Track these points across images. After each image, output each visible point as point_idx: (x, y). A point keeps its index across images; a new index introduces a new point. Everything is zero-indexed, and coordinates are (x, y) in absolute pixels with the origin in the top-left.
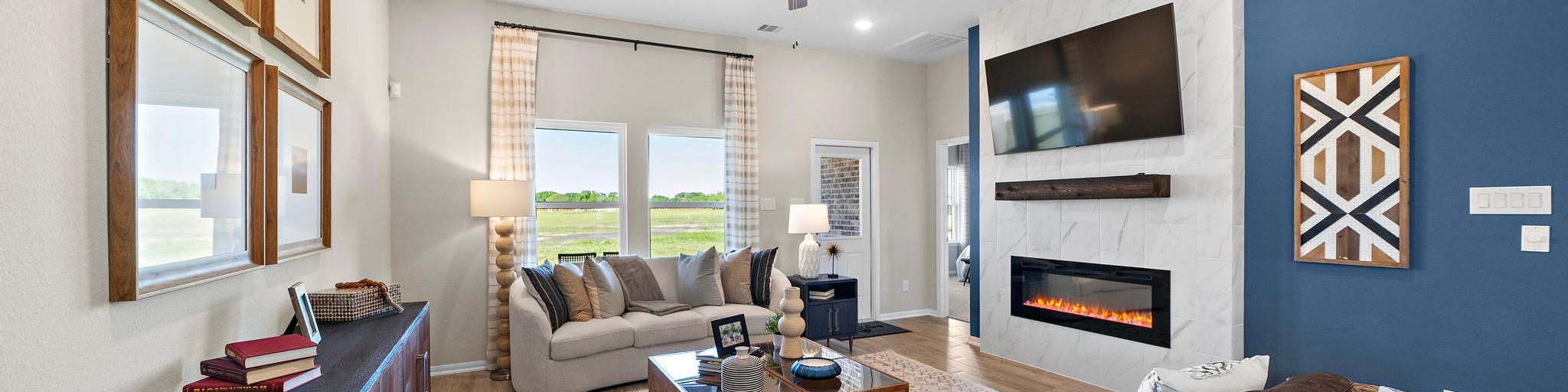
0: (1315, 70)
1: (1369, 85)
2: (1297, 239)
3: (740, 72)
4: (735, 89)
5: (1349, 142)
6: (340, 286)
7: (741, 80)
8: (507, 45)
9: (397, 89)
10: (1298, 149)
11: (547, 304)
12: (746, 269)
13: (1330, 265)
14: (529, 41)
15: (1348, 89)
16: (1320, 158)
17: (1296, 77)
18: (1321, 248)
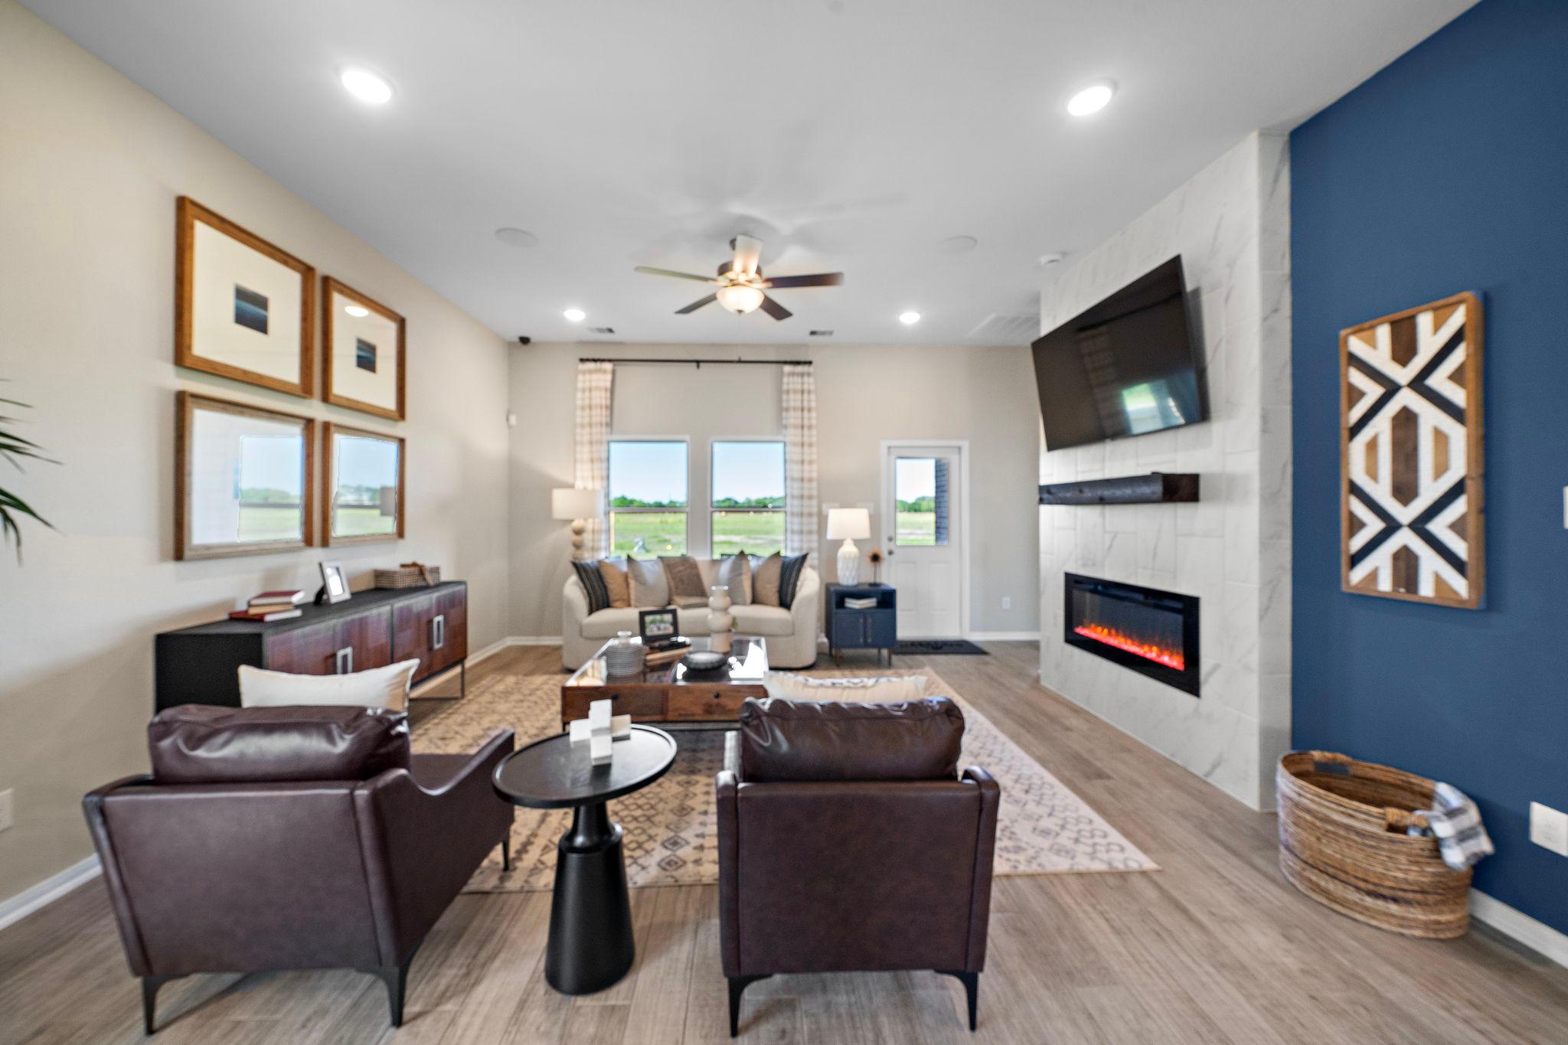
0: (1363, 324)
1: (1429, 339)
2: (1344, 561)
3: (798, 380)
4: (792, 396)
5: (1406, 421)
6: (403, 566)
7: (799, 387)
8: (587, 376)
9: (513, 419)
10: (1345, 434)
11: (588, 593)
12: (775, 571)
13: (1382, 600)
14: (605, 372)
15: (1404, 348)
16: (1372, 446)
17: (1343, 333)
18: (1373, 576)
